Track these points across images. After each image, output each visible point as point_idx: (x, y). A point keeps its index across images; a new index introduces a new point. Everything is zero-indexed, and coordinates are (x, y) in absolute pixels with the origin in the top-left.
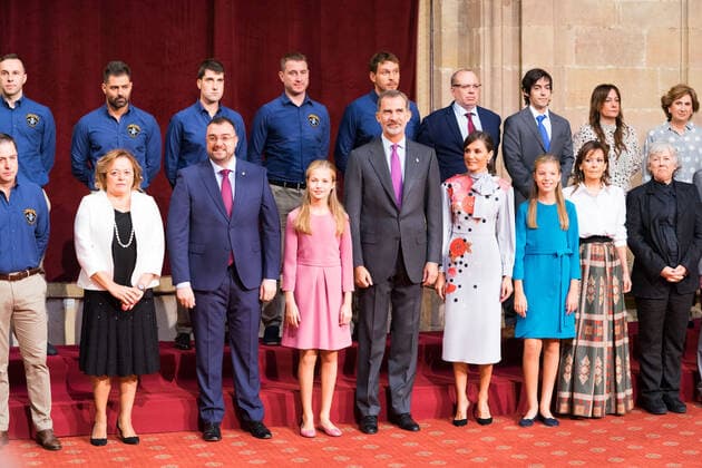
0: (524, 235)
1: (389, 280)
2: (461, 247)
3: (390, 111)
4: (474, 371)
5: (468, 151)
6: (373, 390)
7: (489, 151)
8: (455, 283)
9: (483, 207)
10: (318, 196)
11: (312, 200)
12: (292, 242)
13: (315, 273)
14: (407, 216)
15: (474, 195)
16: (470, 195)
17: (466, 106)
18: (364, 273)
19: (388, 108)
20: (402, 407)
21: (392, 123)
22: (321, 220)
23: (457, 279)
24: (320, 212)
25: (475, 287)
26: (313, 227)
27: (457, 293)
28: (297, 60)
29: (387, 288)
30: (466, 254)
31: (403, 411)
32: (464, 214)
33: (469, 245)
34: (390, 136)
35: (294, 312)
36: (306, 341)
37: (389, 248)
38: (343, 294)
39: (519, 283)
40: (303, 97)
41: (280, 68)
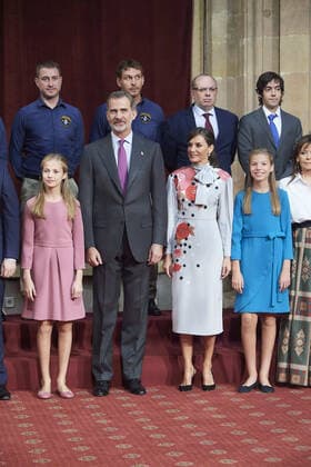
10: (50, 185)
15: (197, 184)
16: (193, 184)
25: (198, 266)
30: (190, 236)
32: (187, 201)
33: (192, 229)
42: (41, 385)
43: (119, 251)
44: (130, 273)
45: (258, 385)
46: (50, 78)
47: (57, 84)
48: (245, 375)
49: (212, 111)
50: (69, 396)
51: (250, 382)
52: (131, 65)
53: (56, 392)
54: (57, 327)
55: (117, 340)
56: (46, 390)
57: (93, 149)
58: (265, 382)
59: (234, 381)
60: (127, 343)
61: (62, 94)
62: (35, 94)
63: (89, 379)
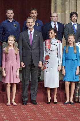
0: (65, 55)
1: (29, 65)
2: (48, 57)
3: (29, 22)
4: (52, 90)
5: (50, 33)
6: (26, 94)
7: (55, 33)
8: (46, 67)
9: (53, 47)
10: (11, 45)
11: (9, 45)
12: (4, 56)
13: (10, 63)
14: (33, 49)
15: (51, 44)
16: (50, 44)
17: (54, 22)
18: (23, 64)
19: (29, 21)
20: (34, 99)
21: (30, 25)
22: (11, 50)
23: (47, 66)
24: (11, 48)
25: (51, 68)
26: (9, 52)
27: (46, 69)
28: (10, 10)
29: (29, 68)
30: (49, 59)
31: (33, 100)
32: (48, 49)
33: (49, 57)
34: (30, 29)
35: (4, 73)
36: (7, 81)
37: (29, 58)
38: (17, 69)
39: (64, 67)
40: (12, 20)
41: (6, 12)
42: (7, 102)
43: (30, 63)
44: (33, 69)
45: (70, 102)
46: (10, 13)
47: (12, 15)
48: (66, 99)
49: (56, 23)
50: (15, 105)
51: (67, 101)
52: (33, 10)
53: (12, 104)
54: (12, 85)
55: (29, 89)
56: (9, 103)
57: (22, 34)
58: (72, 101)
59: (63, 101)
60: (32, 90)
61: (14, 18)
62: (6, 18)
63: (21, 100)
